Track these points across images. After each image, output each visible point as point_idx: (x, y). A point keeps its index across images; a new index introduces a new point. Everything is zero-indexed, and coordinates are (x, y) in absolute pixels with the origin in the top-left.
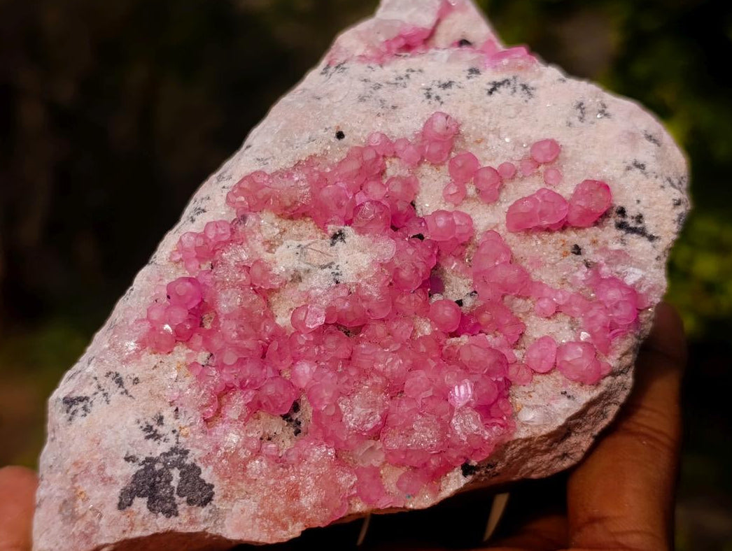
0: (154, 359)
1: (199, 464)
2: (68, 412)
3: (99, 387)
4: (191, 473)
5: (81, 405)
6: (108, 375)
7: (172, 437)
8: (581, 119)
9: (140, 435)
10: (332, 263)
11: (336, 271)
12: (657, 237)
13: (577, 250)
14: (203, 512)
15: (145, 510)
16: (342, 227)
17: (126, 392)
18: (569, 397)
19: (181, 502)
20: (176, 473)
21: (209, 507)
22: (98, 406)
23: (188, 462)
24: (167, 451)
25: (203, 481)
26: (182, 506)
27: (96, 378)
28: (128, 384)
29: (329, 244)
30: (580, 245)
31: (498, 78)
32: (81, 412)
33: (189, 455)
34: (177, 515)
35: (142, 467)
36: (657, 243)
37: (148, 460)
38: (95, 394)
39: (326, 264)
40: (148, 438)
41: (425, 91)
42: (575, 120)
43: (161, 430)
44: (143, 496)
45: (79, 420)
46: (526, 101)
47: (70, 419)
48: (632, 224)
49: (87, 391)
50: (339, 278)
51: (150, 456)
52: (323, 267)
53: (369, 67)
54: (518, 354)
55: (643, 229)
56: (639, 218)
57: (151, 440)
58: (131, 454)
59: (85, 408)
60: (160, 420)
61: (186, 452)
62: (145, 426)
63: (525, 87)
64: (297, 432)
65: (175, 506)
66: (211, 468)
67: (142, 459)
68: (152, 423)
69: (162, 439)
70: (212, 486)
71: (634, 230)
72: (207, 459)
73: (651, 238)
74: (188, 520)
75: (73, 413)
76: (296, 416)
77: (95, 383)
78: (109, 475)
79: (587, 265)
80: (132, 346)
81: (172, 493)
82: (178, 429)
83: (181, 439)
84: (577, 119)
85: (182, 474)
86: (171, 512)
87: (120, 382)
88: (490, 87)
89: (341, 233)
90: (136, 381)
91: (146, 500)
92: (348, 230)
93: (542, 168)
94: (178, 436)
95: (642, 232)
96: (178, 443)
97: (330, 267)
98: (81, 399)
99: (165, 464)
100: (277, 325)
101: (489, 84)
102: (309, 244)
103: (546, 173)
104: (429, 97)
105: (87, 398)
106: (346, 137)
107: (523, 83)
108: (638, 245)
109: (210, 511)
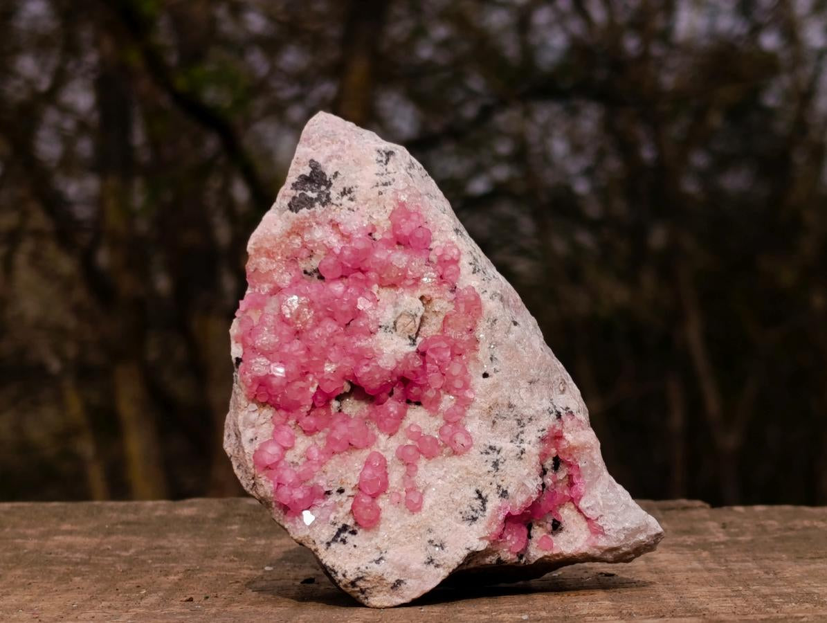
0: (389, 209)
1: (313, 209)
2: (384, 151)
3: (389, 173)
4: (310, 203)
5: (384, 160)
6: (394, 180)
7: (338, 202)
8: (431, 542)
9: (347, 184)
10: (396, 330)
11: (388, 329)
12: (327, 548)
13: (341, 491)
14: (286, 202)
15: (302, 172)
16: (417, 346)
17: (377, 186)
18: (252, 440)
19: (297, 193)
20: (314, 195)
21: (287, 207)
22: (377, 168)
23: (317, 204)
24: (331, 196)
25: (302, 208)
26: (294, 193)
27: (395, 172)
28: (382, 188)
29: (411, 335)
30: (343, 494)
31: (489, 506)
32: (380, 158)
33: (321, 207)
34: (292, 189)
35: (328, 179)
36: (324, 546)
37: (331, 184)
38: (386, 170)
39: (397, 326)
40: (345, 189)
41: (497, 449)
42: (431, 537)
43: (345, 198)
44: (311, 174)
45: (376, 156)
46: (461, 513)
47: (379, 151)
48: (343, 535)
49: (390, 166)
50: (383, 329)
51: (333, 186)
52: (395, 323)
53: (543, 430)
54: (292, 422)
55: (337, 541)
56: (344, 541)
57: (342, 190)
58: (338, 176)
59: (381, 161)
60: (351, 199)
61: (323, 206)
62: (352, 190)
63: (474, 519)
64: (305, 272)
65: (296, 189)
66: (308, 216)
67: (333, 181)
68: (352, 194)
69: (340, 197)
70: (297, 212)
71: (338, 535)
72: (313, 215)
73: (329, 544)
74: (286, 193)
75: (381, 154)
76: (316, 275)
77: (393, 171)
78: (333, 161)
79: (328, 493)
80: (403, 198)
81: (305, 190)
82: (341, 207)
83: (334, 207)
84: (432, 539)
85: (312, 199)
86: (295, 186)
87: (386, 184)
88: (484, 495)
89: (414, 344)
90: (380, 193)
91: (308, 175)
92: (413, 349)
93: (403, 493)
94: (337, 206)
95: (334, 540)
96: (333, 204)
97: (393, 328)
98: (388, 160)
99: (323, 192)
100: (374, 284)
101: (487, 496)
102: (415, 322)
103: (400, 495)
104: (491, 448)
105: (386, 164)
106: (482, 378)
107: (478, 520)
108: (327, 533)
109: (284, 207)
